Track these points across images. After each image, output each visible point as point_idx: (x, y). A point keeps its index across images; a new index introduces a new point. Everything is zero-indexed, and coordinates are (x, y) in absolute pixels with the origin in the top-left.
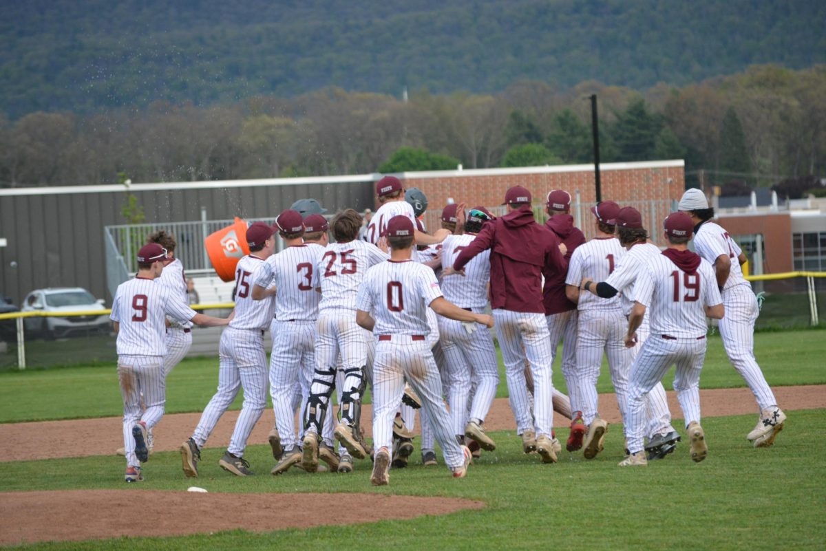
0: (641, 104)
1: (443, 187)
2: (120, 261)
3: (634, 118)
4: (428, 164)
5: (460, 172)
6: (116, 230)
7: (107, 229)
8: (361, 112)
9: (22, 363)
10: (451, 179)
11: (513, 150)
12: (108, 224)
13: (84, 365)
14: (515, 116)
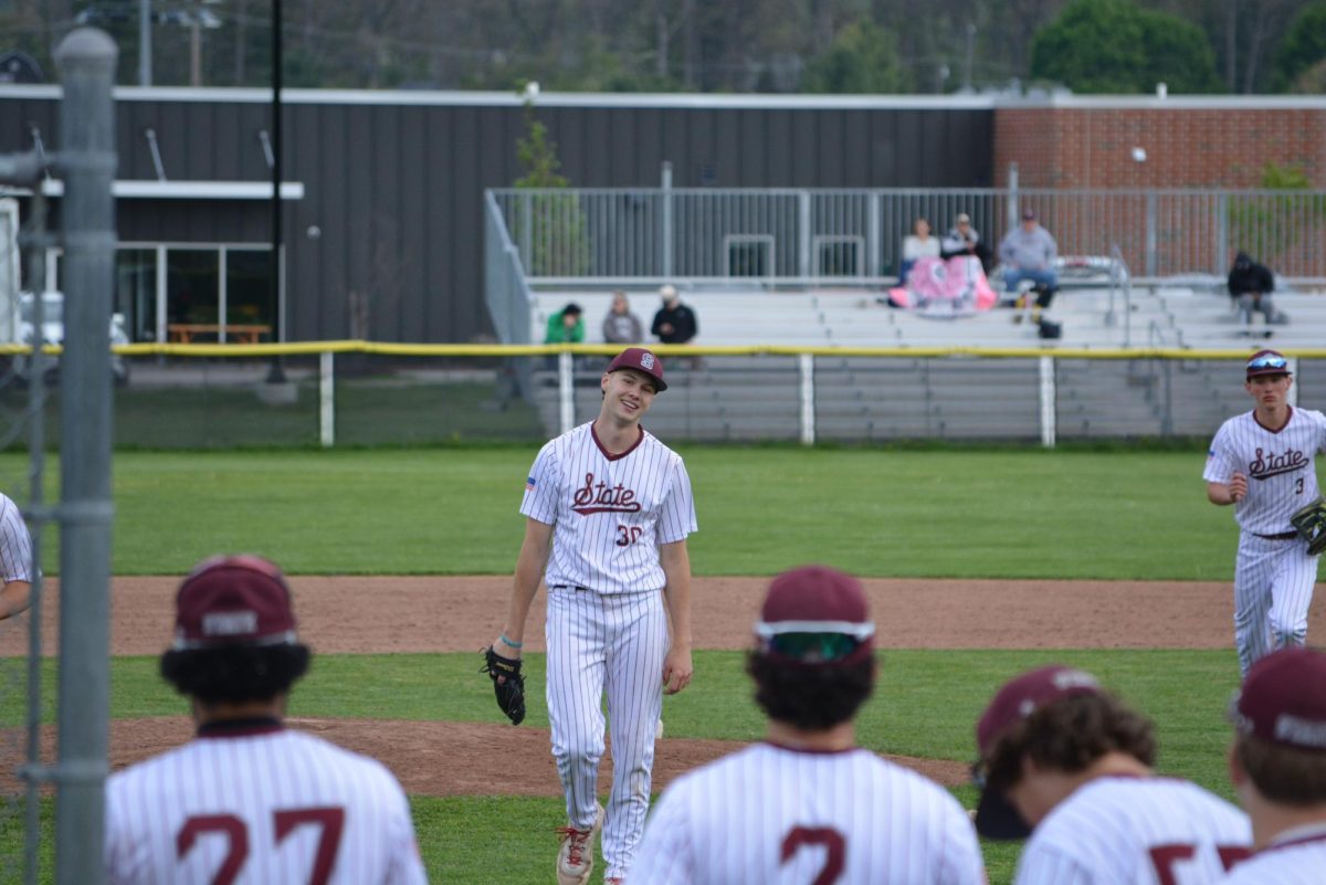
1: (1126, 126)
5: (1162, 99)
6: (507, 197)
7: (490, 195)
9: (327, 435)
10: (1143, 112)
12: (492, 185)
13: (439, 444)
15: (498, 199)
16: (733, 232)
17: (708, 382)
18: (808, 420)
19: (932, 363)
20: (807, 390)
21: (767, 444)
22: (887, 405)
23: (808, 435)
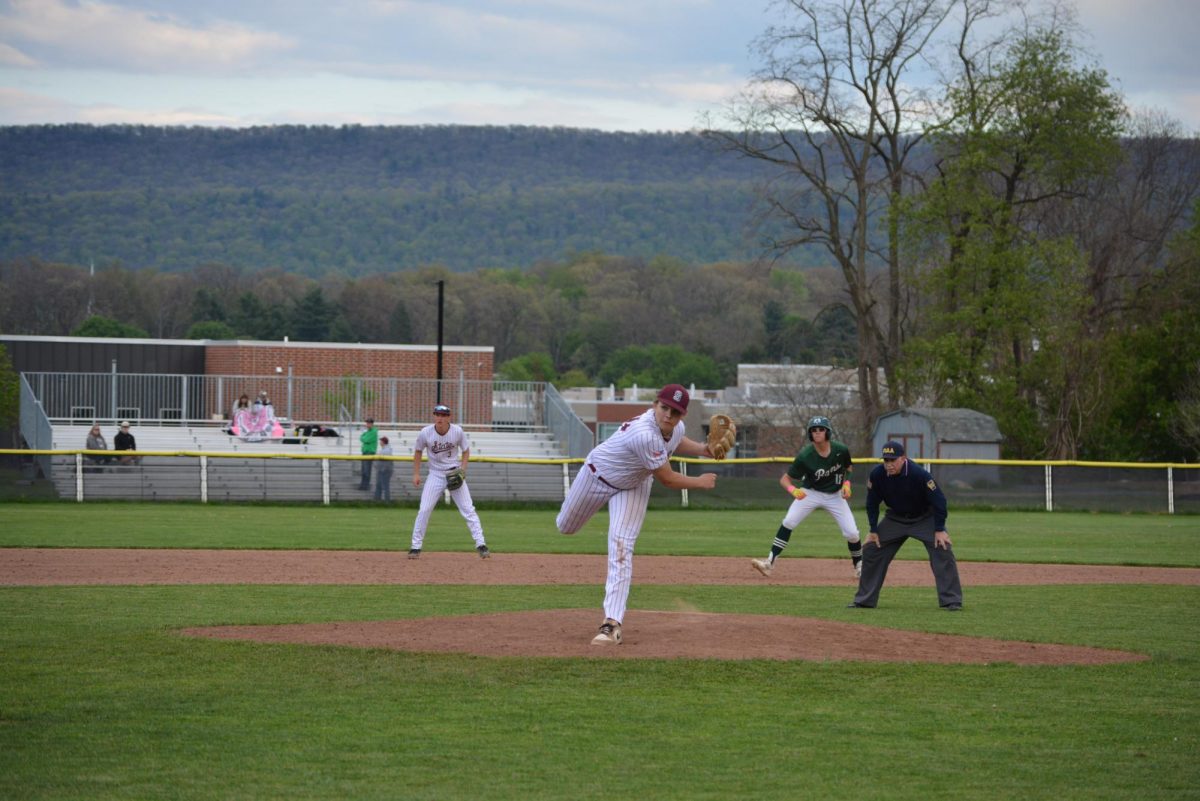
0: (319, 291)
1: (272, 355)
2: (37, 405)
3: (311, 304)
4: (116, 333)
5: (286, 343)
6: (30, 376)
7: (22, 375)
8: (55, 280)
10: (279, 349)
11: (196, 326)
12: (23, 370)
14: (201, 294)
15: (26, 375)
16: (74, 405)
17: (142, 471)
18: (204, 491)
19: (268, 462)
20: (204, 476)
21: (183, 502)
22: (234, 483)
23: (204, 498)
